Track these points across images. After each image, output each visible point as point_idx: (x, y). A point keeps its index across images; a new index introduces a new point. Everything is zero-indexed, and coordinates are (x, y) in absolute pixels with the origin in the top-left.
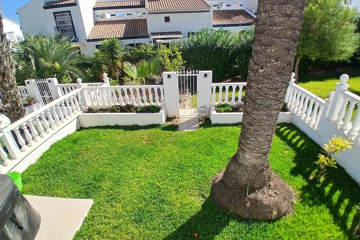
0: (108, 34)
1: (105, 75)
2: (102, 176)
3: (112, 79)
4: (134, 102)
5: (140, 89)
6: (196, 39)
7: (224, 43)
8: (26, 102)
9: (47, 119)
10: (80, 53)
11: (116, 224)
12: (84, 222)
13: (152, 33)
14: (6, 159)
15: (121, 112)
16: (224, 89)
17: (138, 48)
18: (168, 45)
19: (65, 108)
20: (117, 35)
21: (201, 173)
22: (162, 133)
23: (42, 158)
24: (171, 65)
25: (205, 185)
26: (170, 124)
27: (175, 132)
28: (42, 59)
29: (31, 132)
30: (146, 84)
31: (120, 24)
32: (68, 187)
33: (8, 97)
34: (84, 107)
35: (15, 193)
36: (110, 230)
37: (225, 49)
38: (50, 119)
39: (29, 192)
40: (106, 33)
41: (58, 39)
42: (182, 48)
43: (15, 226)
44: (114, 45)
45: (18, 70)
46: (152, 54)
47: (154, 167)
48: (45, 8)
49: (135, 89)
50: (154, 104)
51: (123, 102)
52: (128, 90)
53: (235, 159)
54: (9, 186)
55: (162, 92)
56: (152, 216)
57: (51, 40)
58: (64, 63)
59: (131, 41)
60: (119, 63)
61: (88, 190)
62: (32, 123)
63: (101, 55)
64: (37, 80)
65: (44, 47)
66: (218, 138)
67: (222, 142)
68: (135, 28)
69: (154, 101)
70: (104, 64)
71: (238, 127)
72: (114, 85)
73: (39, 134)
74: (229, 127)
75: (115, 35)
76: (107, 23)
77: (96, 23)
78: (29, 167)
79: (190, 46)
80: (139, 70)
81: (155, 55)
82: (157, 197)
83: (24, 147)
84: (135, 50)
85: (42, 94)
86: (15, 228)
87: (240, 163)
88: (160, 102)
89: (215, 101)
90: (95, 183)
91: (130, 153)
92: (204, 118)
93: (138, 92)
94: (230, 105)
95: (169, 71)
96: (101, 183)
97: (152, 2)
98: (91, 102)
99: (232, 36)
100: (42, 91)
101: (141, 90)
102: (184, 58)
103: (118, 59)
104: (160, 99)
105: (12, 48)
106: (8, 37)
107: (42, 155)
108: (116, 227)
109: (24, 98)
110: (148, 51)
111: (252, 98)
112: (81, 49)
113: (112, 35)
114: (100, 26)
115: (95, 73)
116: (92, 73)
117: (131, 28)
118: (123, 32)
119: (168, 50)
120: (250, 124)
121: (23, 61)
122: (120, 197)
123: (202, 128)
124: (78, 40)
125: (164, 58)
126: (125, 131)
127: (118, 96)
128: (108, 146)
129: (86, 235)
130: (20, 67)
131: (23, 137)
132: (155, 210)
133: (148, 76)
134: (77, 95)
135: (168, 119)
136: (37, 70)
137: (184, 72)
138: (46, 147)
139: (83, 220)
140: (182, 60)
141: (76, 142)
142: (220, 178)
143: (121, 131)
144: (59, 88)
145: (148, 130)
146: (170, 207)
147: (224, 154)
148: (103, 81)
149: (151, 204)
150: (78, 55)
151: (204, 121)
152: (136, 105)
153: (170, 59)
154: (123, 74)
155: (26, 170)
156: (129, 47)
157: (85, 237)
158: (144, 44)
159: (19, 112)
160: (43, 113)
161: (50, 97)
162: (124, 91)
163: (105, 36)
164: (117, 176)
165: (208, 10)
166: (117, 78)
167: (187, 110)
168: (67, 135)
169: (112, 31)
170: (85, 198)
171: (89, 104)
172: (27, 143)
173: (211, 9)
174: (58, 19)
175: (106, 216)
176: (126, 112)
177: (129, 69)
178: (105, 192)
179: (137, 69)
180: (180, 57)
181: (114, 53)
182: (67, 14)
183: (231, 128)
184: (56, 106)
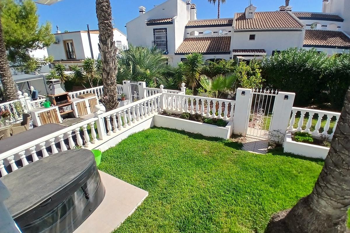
0: (193, 49)
1: (183, 84)
2: (161, 174)
3: (188, 89)
4: (203, 113)
5: (212, 101)
6: (281, 58)
7: (314, 64)
8: (120, 98)
9: (131, 113)
10: (167, 63)
11: (161, 224)
12: (136, 210)
13: (233, 50)
14: (95, 138)
15: (189, 120)
16: (307, 115)
17: (218, 63)
18: (248, 62)
19: (146, 107)
20: (201, 50)
21: (259, 204)
22: (224, 149)
23: (120, 144)
24: (247, 82)
25: (261, 220)
26: (235, 141)
27: (238, 150)
28: (138, 66)
29: (117, 122)
30: (218, 98)
31: (205, 41)
32: (132, 174)
33: (108, 91)
34: (160, 109)
35: (92, 168)
36: (155, 227)
37: (315, 71)
38: (134, 114)
39: (103, 169)
40: (192, 48)
41: (153, 50)
42: (263, 66)
43: (84, 194)
44: (196, 59)
45: (119, 72)
46: (230, 69)
47: (208, 180)
48: (148, 24)
49: (206, 100)
50: (221, 118)
51: (193, 111)
52: (200, 100)
53: (306, 201)
54: (90, 160)
55: (232, 107)
56: (196, 229)
57: (148, 51)
58: (154, 71)
59: (212, 56)
60: (197, 75)
61: (146, 182)
62: (120, 115)
63: (183, 67)
64: (131, 82)
65: (142, 56)
66: (288, 170)
67: (293, 176)
68: (219, 45)
69: (223, 115)
70: (184, 75)
71: (318, 164)
72: (188, 94)
73: (123, 124)
74: (306, 161)
75: (199, 50)
76: (195, 40)
77: (186, 39)
78: (110, 149)
79: (273, 64)
80: (215, 83)
81: (232, 71)
82: (205, 212)
83: (111, 132)
84: (214, 65)
85: (133, 93)
86: (83, 197)
87: (311, 209)
88: (228, 116)
89: (292, 127)
90: (154, 178)
91: (189, 159)
92: (275, 143)
93: (209, 103)
94: (311, 136)
95: (244, 88)
96: (159, 180)
97: (240, 21)
98: (167, 106)
99: (325, 58)
100: (133, 91)
101: (212, 103)
102: (263, 76)
103: (197, 72)
104: (229, 114)
105: (118, 54)
106: (116, 45)
107: (121, 142)
108: (161, 227)
109: (120, 94)
110: (227, 66)
111: (344, 134)
112: (169, 60)
113: (197, 50)
114: (188, 42)
115: (175, 82)
116: (173, 81)
117: (214, 45)
118: (206, 48)
119: (248, 67)
120: (336, 165)
121: (124, 66)
122: (171, 198)
123: (270, 154)
124: (168, 53)
125: (241, 74)
126: (189, 137)
127: (190, 105)
128: (172, 147)
129: (135, 223)
130: (122, 70)
131: (111, 124)
132: (201, 225)
133: (222, 90)
134: (157, 98)
135: (233, 136)
136: (133, 74)
137: (261, 90)
138: (125, 136)
139: (136, 207)
140: (261, 78)
141: (147, 137)
142: (281, 218)
143: (185, 137)
144: (145, 90)
145: (211, 142)
146: (216, 229)
147: (293, 190)
148: (180, 90)
149: (197, 217)
150: (165, 65)
151: (274, 147)
152: (204, 115)
153: (248, 76)
154: (199, 86)
155: (107, 151)
156: (209, 62)
157: (134, 224)
158: (224, 59)
159: (114, 104)
160: (130, 109)
161: (138, 97)
162: (196, 101)
163: (191, 51)
164: (173, 178)
165: (300, 29)
166: (193, 88)
167: (256, 131)
168: (142, 130)
169: (197, 47)
170: (143, 188)
171: (165, 108)
172: (113, 129)
173: (303, 28)
174: (156, 35)
175: (155, 212)
176: (194, 120)
177: (205, 81)
178: (160, 189)
179: (213, 83)
180: (259, 75)
181: (194, 66)
182: (163, 30)
183: (308, 162)
184: (140, 105)
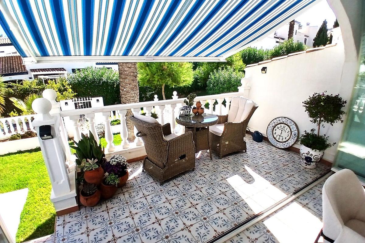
6: (83, 75)
7: (108, 78)
13: (31, 70)
15: (22, 139)
17: (22, 84)
24: (62, 97)
37: (110, 82)
42: (70, 83)
46: (38, 89)
68: (10, 65)
79: (78, 80)
81: (42, 90)
84: (17, 87)
99: (114, 72)
102: (74, 91)
110: (33, 86)
117: (5, 65)
119: (58, 84)
135: (70, 139)
151: (102, 135)
153: (60, 92)
156: (11, 84)
180: (70, 90)
